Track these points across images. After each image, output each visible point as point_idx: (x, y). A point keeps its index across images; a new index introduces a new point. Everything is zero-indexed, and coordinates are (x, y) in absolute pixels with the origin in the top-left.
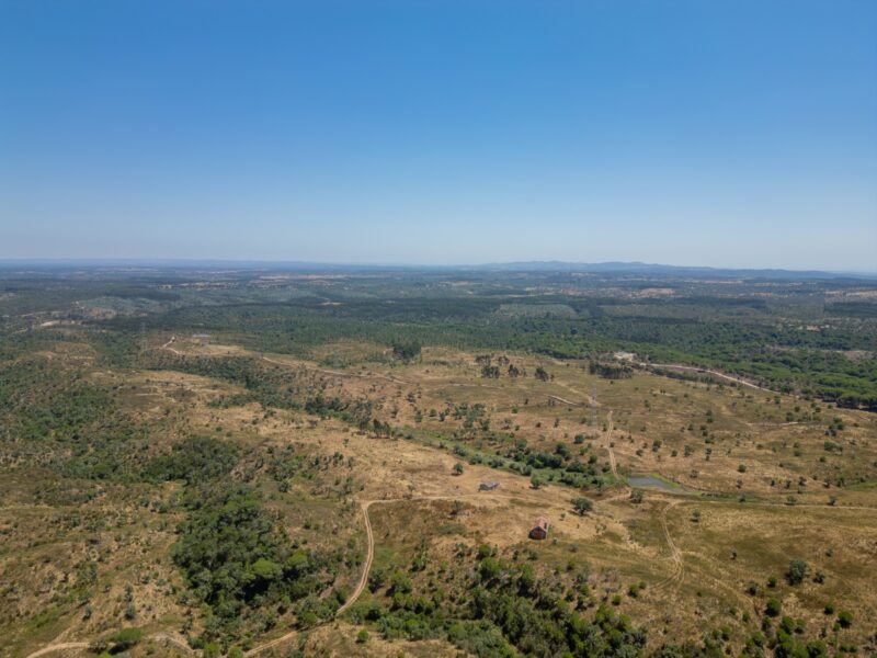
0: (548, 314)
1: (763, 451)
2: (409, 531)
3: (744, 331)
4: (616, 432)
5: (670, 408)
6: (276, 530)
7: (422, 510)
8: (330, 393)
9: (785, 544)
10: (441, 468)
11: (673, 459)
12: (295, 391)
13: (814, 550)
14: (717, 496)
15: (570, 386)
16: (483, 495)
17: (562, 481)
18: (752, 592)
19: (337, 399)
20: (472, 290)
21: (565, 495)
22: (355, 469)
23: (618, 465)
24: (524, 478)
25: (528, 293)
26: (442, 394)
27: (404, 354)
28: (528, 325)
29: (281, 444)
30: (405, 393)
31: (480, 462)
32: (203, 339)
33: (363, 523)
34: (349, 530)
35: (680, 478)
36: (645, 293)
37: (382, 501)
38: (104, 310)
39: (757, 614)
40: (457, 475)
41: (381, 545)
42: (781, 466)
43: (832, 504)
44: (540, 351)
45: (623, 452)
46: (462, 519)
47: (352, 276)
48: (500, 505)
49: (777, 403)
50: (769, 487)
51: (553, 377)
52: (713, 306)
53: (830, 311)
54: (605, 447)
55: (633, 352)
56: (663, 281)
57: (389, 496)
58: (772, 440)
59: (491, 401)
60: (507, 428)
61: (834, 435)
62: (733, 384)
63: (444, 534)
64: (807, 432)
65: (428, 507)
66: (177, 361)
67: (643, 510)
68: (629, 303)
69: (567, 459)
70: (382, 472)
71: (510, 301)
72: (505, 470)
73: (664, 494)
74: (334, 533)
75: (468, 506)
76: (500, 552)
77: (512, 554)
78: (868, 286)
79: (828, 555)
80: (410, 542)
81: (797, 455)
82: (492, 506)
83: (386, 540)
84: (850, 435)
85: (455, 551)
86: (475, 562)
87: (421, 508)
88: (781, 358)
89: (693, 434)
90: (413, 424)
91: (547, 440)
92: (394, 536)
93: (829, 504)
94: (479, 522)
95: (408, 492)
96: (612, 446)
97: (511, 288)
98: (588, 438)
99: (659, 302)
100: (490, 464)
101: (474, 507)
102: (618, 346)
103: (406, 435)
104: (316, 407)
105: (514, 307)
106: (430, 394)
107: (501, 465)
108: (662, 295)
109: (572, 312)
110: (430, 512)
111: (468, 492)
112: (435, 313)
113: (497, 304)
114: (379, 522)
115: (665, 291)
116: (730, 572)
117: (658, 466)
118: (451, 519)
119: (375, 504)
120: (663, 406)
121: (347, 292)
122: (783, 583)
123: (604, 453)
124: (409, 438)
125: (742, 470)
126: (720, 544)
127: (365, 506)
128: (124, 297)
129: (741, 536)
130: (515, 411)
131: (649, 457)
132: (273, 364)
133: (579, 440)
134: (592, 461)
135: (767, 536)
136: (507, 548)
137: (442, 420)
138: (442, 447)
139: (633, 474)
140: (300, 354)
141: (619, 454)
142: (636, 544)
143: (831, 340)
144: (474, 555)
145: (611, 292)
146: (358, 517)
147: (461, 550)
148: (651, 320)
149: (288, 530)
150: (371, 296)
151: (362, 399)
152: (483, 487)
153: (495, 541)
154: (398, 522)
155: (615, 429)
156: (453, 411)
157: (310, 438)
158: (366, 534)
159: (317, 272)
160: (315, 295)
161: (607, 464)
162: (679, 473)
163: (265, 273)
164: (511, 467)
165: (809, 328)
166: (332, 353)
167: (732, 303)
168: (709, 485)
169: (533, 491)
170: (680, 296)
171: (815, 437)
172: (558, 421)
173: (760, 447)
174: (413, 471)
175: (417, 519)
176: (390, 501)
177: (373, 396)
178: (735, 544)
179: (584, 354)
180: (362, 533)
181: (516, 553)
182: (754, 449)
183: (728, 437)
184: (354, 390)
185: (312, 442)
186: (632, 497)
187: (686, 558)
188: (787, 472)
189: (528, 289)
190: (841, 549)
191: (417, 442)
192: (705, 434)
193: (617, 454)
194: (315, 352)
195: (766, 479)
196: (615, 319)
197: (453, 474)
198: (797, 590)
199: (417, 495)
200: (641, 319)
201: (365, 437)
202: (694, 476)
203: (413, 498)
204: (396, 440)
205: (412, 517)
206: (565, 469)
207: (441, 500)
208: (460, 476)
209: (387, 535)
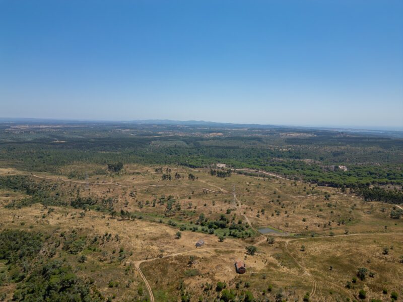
0: (175, 145)
1: (306, 210)
2: (169, 277)
3: (261, 152)
4: (243, 206)
5: (258, 191)
6: (92, 291)
7: (171, 264)
8: (84, 195)
9: (348, 258)
10: (167, 235)
11: (273, 218)
12: (61, 195)
13: (362, 260)
14: (301, 235)
15: (207, 182)
16: (199, 250)
17: (230, 235)
18: (348, 287)
19: (90, 198)
20: (133, 133)
21: (236, 243)
22: (122, 241)
23: (252, 224)
24: (212, 236)
25: (161, 135)
26: (148, 191)
27: (115, 169)
28: (169, 151)
29: (67, 230)
30: (128, 192)
31: (185, 229)
33: (140, 276)
34: (135, 283)
35: (281, 227)
36: (212, 135)
37: (146, 261)
39: (356, 298)
40: (178, 238)
41: (156, 289)
42: (318, 217)
43: (346, 234)
44: (182, 164)
45: (250, 216)
46: (196, 266)
47: (66, 126)
48: (211, 255)
49: (296, 185)
50: (318, 228)
51: (197, 178)
52: (242, 140)
53: (287, 142)
54: (242, 214)
55: (224, 163)
56: (217, 129)
57: (149, 257)
58: (307, 204)
59: (175, 193)
60: (190, 208)
61: (328, 199)
62: (274, 177)
63: (189, 276)
64: (318, 199)
65: (174, 261)
67: (277, 247)
68: (207, 140)
69: (228, 222)
70: (139, 242)
71: (155, 139)
72: (199, 232)
73: (280, 237)
74: (128, 287)
75: (196, 258)
76: (228, 285)
77: (234, 285)
78: (294, 131)
79: (368, 262)
80: (172, 284)
81: (321, 210)
82: (208, 256)
83: (157, 285)
84: (334, 199)
85: (202, 287)
86: (216, 293)
87: (170, 262)
88: (282, 164)
89: (275, 204)
90: (139, 210)
91: (213, 213)
92: (161, 282)
93: (345, 234)
94: (205, 266)
95: (160, 253)
96: (245, 213)
97: (152, 132)
98: (232, 210)
99: (219, 138)
100: (191, 229)
101: (199, 258)
102: (216, 161)
103: (139, 217)
104: (78, 204)
105: (158, 142)
106: (141, 192)
107: (197, 229)
108: (219, 136)
109: (185, 144)
110: (176, 264)
111: (191, 249)
112: (119, 146)
113: (150, 141)
114: (149, 274)
115: (220, 134)
116: (333, 276)
117: (268, 222)
118: (190, 267)
119: (142, 263)
120: (255, 190)
121: (66, 135)
122: (358, 279)
123: (243, 218)
124: (140, 218)
125: (304, 220)
126: (321, 262)
127: (137, 264)
129: (327, 256)
130: (190, 198)
131: (262, 217)
132: (41, 179)
133: (228, 212)
134: (240, 223)
135: (338, 255)
136: (230, 282)
137: (154, 206)
138: (161, 222)
139: (260, 227)
140: (53, 172)
142: (285, 268)
143: (293, 154)
144: (214, 289)
145: (197, 135)
146: (136, 273)
147: (206, 286)
148: (222, 147)
149: (100, 290)
150: (81, 137)
151: (104, 197)
152: (197, 245)
153: (221, 278)
154: (160, 273)
155: (242, 204)
156: (158, 200)
157: (84, 224)
158: (145, 284)
159: (45, 124)
160: (48, 137)
161: (247, 223)
162: (279, 225)
164: (203, 230)
165: (284, 150)
166: (73, 170)
168: (295, 229)
169: (221, 243)
170: (227, 136)
172: (213, 202)
173: (304, 208)
174: (155, 239)
175: (171, 269)
176: (151, 260)
177: (110, 195)
179: (204, 165)
180: (142, 283)
181: (237, 285)
182: (302, 209)
183: (289, 204)
184: (98, 193)
185: (86, 226)
186: (267, 241)
187: (312, 272)
188: (322, 220)
189: (160, 133)
190: (371, 258)
191: (146, 220)
192: (280, 204)
193: (249, 217)
194: (62, 170)
195: (316, 224)
196: (207, 147)
197: (176, 238)
198: (366, 283)
199: (165, 254)
200: (217, 147)
201: (116, 220)
202: (287, 226)
203: (164, 257)
204: (134, 220)
205: (167, 269)
206: (228, 228)
207: (179, 256)
208: (181, 239)
209: (157, 282)
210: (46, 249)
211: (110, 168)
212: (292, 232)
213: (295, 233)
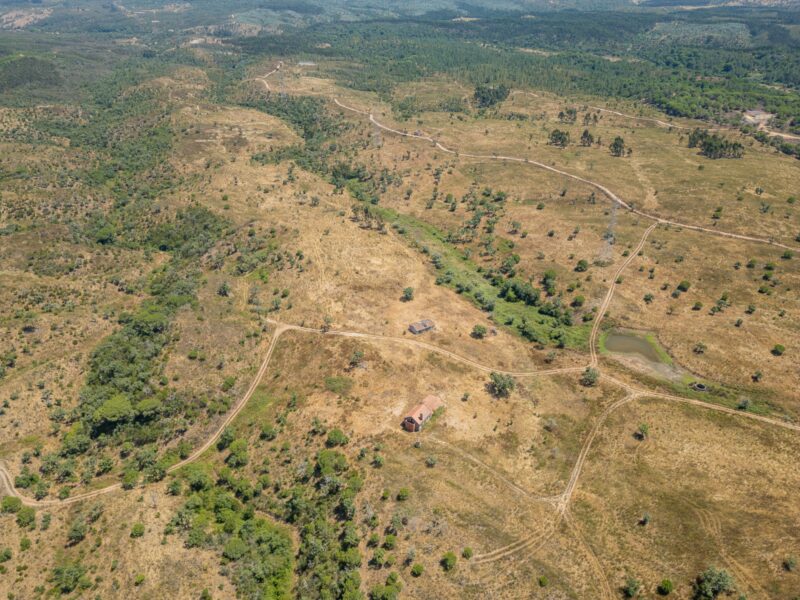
0: (709, 39)
2: (300, 376)
4: (640, 258)
7: (327, 351)
8: (362, 158)
9: (731, 520)
10: (397, 286)
11: (691, 315)
12: (338, 149)
14: (710, 391)
17: (520, 328)
19: (364, 167)
23: (607, 315)
26: (476, 170)
27: (484, 100)
29: (267, 226)
30: (437, 166)
31: (449, 282)
32: (305, 68)
33: (263, 355)
35: (679, 348)
37: (298, 328)
38: (252, 25)
40: (405, 300)
41: (264, 388)
44: (652, 102)
45: (628, 293)
46: (358, 373)
48: (410, 361)
51: (630, 152)
54: (608, 282)
55: (773, 112)
57: (308, 323)
59: (523, 187)
60: (514, 232)
63: (328, 389)
65: (335, 348)
66: (262, 97)
67: (585, 400)
69: (549, 294)
70: (327, 285)
71: (670, 18)
72: (468, 299)
75: (375, 357)
76: (353, 442)
77: (362, 448)
82: (401, 361)
83: (272, 383)
85: (314, 424)
86: (322, 447)
87: (327, 347)
89: (749, 275)
91: (546, 259)
92: (282, 380)
96: (619, 282)
98: (596, 264)
100: (458, 286)
101: (380, 359)
103: (402, 228)
105: (672, 26)
106: (464, 169)
107: (470, 290)
110: (333, 355)
111: (391, 333)
112: (568, 35)
114: (280, 356)
117: (661, 323)
118: (348, 370)
119: (290, 331)
120: (742, 218)
123: (600, 294)
124: (402, 232)
125: (778, 351)
126: (642, 490)
127: (280, 331)
128: (275, 9)
130: (541, 207)
131: (660, 305)
133: (582, 267)
134: (576, 304)
135: (717, 497)
136: (364, 437)
138: (425, 251)
139: (619, 330)
141: (620, 296)
144: (326, 437)
146: (263, 346)
147: (319, 425)
151: (389, 170)
152: (411, 329)
153: (361, 421)
154: (297, 361)
155: (640, 254)
157: (300, 221)
158: (257, 371)
160: (454, 7)
161: (595, 309)
162: (682, 340)
164: (479, 294)
166: (414, 94)
168: (713, 368)
169: (469, 341)
174: (361, 289)
175: (315, 362)
176: (306, 330)
177: (402, 167)
178: (664, 497)
180: (254, 369)
181: (362, 452)
184: (387, 156)
185: (298, 226)
186: (586, 373)
187: (577, 504)
191: (405, 239)
192: (766, 277)
193: (617, 295)
197: (401, 299)
199: (337, 327)
201: (355, 226)
202: (698, 351)
203: (329, 332)
204: (385, 233)
205: (312, 359)
206: (538, 308)
207: (354, 341)
208: (408, 303)
209: (277, 376)
210: (214, 252)
211: (477, 95)
212: (694, 373)
213: (699, 380)
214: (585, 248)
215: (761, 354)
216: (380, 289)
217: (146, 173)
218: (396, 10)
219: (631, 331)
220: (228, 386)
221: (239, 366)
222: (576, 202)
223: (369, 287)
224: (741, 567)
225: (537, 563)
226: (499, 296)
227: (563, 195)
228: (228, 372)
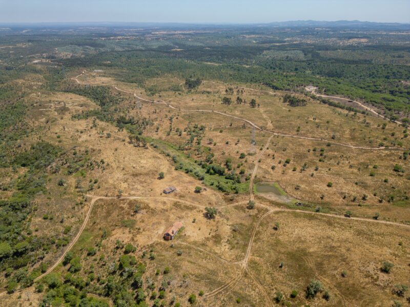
0: (287, 57)
1: (351, 170)
2: (107, 222)
4: (268, 150)
5: (311, 132)
7: (121, 207)
8: (132, 114)
9: (319, 259)
10: (155, 172)
11: (292, 173)
12: (118, 110)
13: (336, 269)
14: (304, 205)
15: (265, 112)
16: (162, 197)
17: (217, 186)
18: (278, 300)
19: (133, 117)
20: (256, 40)
21: (212, 197)
22: (105, 172)
23: (256, 176)
25: (285, 42)
27: (190, 85)
29: (83, 149)
30: (170, 115)
32: (98, 73)
33: (86, 213)
35: (289, 188)
36: (351, 41)
37: (104, 198)
38: (67, 53)
41: (88, 230)
42: (357, 183)
43: (376, 218)
44: (266, 84)
45: (264, 166)
46: (138, 216)
48: (165, 207)
49: (383, 128)
50: (342, 199)
51: (259, 105)
52: (385, 51)
54: (255, 162)
55: (317, 86)
56: (365, 33)
57: (109, 194)
58: (362, 161)
59: (212, 123)
60: (210, 143)
61: (405, 159)
62: (364, 112)
63: (123, 226)
64: (388, 155)
65: (125, 205)
66: (76, 87)
67: (250, 216)
68: (337, 48)
69: (229, 170)
70: (119, 175)
72: (191, 175)
74: (62, 222)
75: (147, 207)
76: (139, 249)
79: (342, 275)
80: (103, 230)
81: (372, 175)
82: (160, 208)
83: (92, 227)
85: (117, 244)
86: (122, 255)
87: (121, 205)
89: (314, 154)
90: (164, 137)
91: (226, 154)
92: (97, 224)
93: (374, 218)
96: (259, 161)
97: (277, 39)
98: (249, 154)
100: (186, 170)
101: (149, 208)
102: (312, 81)
103: (155, 145)
105: (272, 52)
106: (184, 116)
107: (192, 171)
108: (359, 43)
110: (124, 209)
111: (154, 195)
112: (226, 56)
113: (263, 50)
114: (95, 213)
117: (280, 178)
118: (133, 215)
119: (100, 199)
122: (303, 294)
123: (252, 167)
124: (156, 147)
125: (330, 185)
126: (279, 252)
127: (95, 200)
128: (79, 45)
129: (296, 247)
130: (221, 131)
131: (278, 171)
133: (241, 156)
134: (242, 173)
135: (311, 250)
136: (144, 246)
138: (168, 155)
141: (261, 168)
142: (227, 247)
144: (124, 249)
145: (331, 41)
146: (85, 208)
149: (33, 220)
150: (200, 44)
151: (146, 118)
152: (165, 192)
153: (141, 239)
154: (105, 214)
155: (268, 149)
157: (101, 145)
158: (83, 221)
160: (171, 44)
161: (250, 174)
162: (290, 185)
163: (156, 30)
164: (195, 173)
166: (156, 83)
167: (397, 49)
169: (194, 195)
170: (370, 44)
171: (391, 160)
172: (240, 140)
173: (351, 166)
174: (137, 175)
175: (115, 213)
176: (109, 198)
177: (153, 117)
178: (289, 254)
180: (81, 221)
183: (335, 157)
184: (145, 112)
185: (100, 148)
187: (251, 263)
188: (358, 189)
189: (286, 39)
191: (157, 150)
192: (322, 155)
193: (259, 167)
195: (342, 194)
196: (323, 60)
197: (158, 178)
199: (125, 195)
202: (297, 188)
203: (122, 198)
204: (147, 148)
205: (113, 212)
206: (225, 177)
207: (135, 200)
208: (162, 180)
209: (95, 223)
210: (54, 164)
211: (186, 83)
212: (296, 199)
213: (299, 201)
214: (243, 148)
215: (323, 187)
216: (147, 174)
217: (11, 128)
218: (143, 46)
219: (267, 183)
220: (67, 231)
221: (73, 220)
222: (237, 128)
223: (141, 174)
224: (325, 279)
225: (235, 293)
226: (206, 173)
227: (231, 125)
228: (66, 224)
